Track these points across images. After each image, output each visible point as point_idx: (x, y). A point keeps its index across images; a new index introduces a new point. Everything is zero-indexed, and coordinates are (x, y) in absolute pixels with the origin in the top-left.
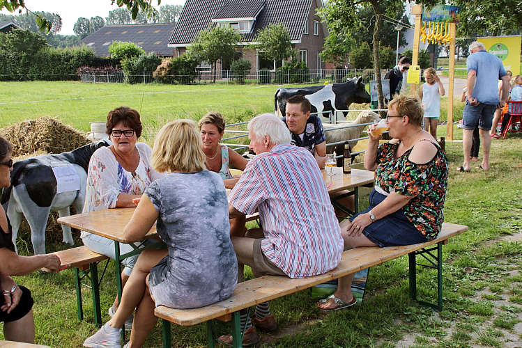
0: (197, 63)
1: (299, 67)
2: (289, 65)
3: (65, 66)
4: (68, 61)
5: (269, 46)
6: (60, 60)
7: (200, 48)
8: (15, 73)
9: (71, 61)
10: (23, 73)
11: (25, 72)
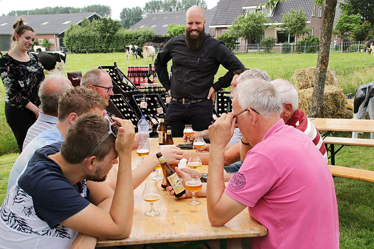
0: (236, 39)
1: (313, 40)
2: (306, 39)
3: (135, 42)
4: (137, 39)
5: (291, 26)
6: (131, 38)
7: (239, 28)
8: (101, 47)
9: (139, 38)
10: (106, 47)
11: (107, 47)
